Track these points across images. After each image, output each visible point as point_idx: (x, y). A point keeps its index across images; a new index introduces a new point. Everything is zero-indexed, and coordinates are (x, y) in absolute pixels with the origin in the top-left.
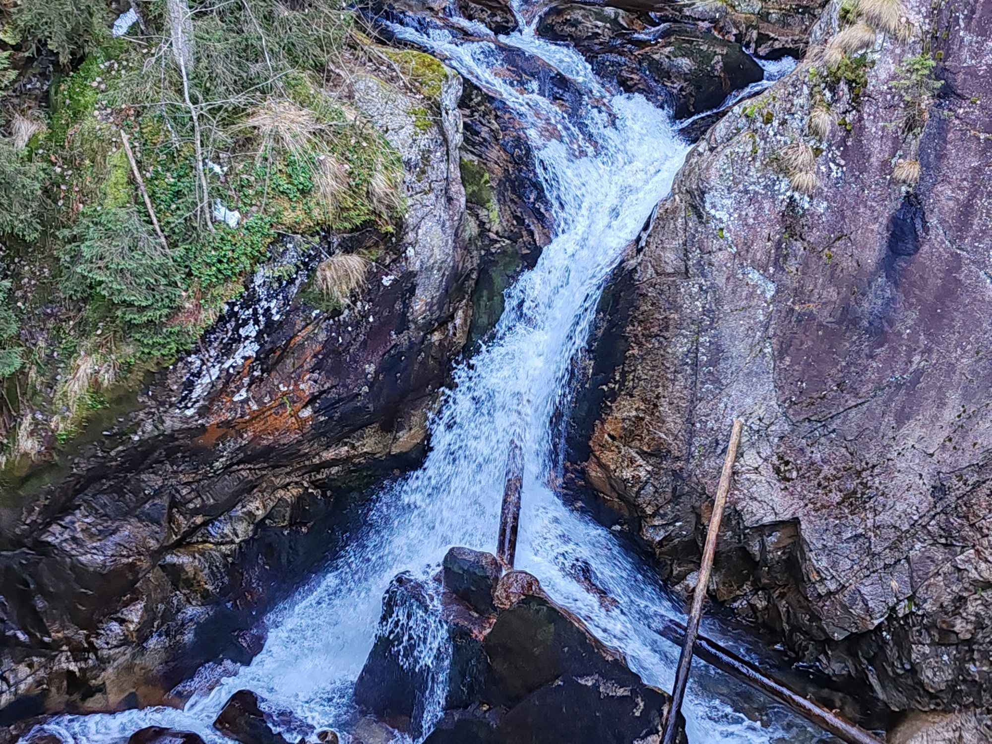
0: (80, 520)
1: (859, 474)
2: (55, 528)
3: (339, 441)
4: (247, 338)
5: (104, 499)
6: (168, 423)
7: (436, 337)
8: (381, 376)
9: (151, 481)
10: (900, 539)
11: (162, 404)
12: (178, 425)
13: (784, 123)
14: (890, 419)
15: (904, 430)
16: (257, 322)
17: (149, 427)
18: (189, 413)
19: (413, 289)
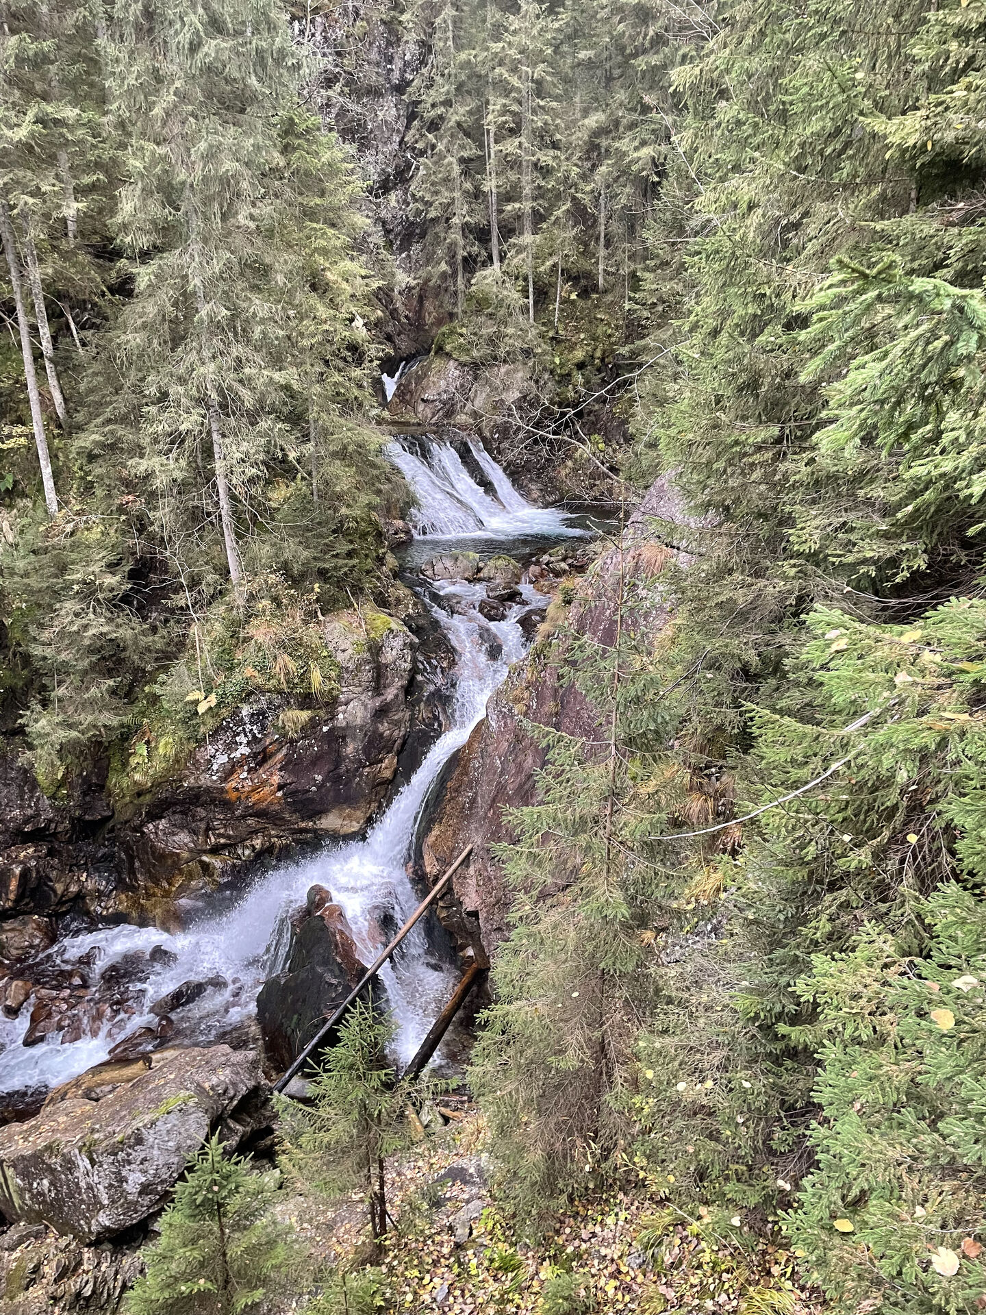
0: (163, 824)
2: (150, 826)
3: (310, 818)
4: (241, 743)
5: (177, 816)
6: (203, 781)
7: (366, 770)
8: (327, 784)
9: (201, 812)
11: (198, 769)
12: (209, 784)
16: (246, 736)
17: (192, 781)
18: (214, 778)
19: (344, 738)
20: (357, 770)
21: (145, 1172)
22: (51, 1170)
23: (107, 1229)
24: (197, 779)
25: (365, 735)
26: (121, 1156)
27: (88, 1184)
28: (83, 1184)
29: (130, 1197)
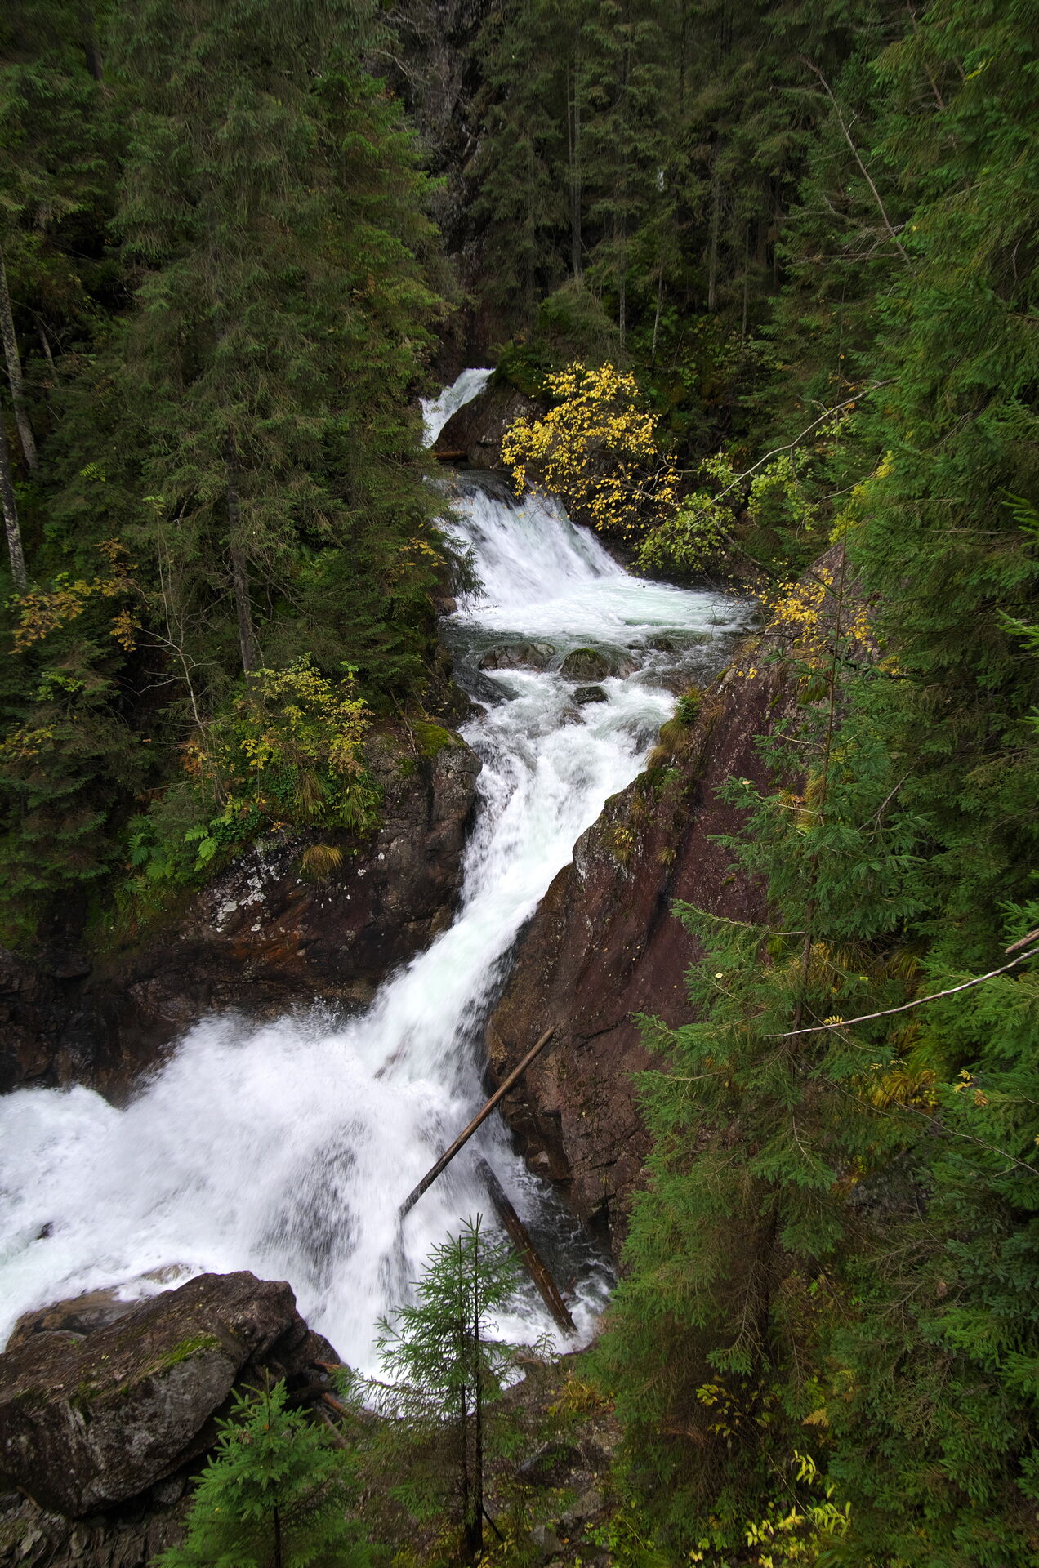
0: (153, 985)
1: (595, 1085)
4: (254, 888)
5: (171, 976)
6: (205, 934)
7: (412, 926)
8: (363, 943)
10: (613, 1145)
11: (198, 918)
12: (213, 937)
13: (620, 811)
14: (620, 1046)
15: (625, 1057)
16: (260, 878)
17: (191, 933)
18: (219, 930)
19: (385, 884)
20: (401, 925)
21: (151, 1430)
22: (33, 1426)
23: (103, 1501)
24: (198, 930)
25: (413, 881)
26: (123, 1412)
27: (79, 1443)
28: (73, 1443)
29: (134, 1461)
